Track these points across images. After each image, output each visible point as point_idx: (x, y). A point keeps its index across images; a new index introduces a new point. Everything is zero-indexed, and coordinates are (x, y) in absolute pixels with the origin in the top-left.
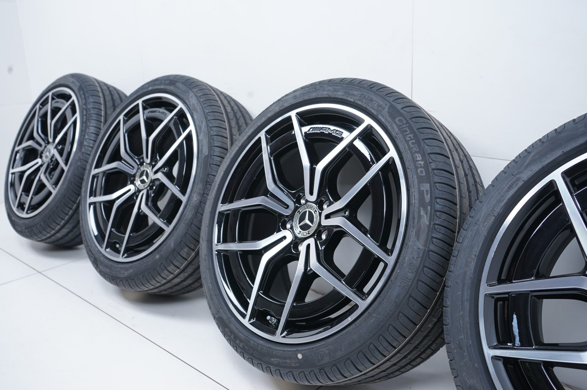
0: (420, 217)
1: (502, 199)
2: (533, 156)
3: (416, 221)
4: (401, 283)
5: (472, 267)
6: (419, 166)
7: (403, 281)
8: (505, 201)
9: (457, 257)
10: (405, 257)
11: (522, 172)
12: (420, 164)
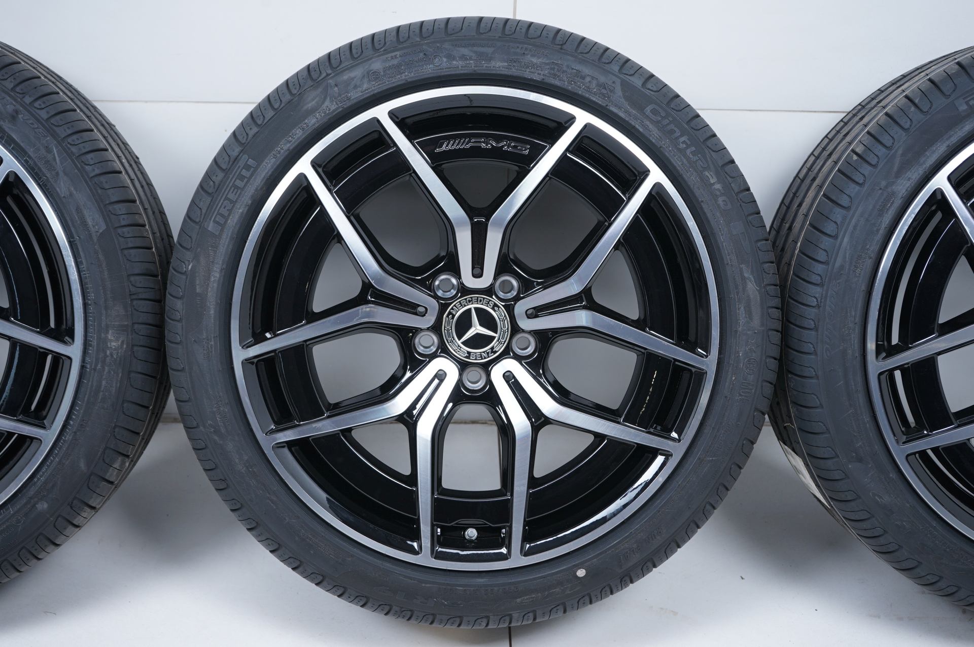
0: (744, 279)
1: (875, 229)
2: (902, 155)
3: (741, 288)
4: (741, 395)
5: (854, 341)
6: (718, 193)
7: (744, 391)
8: (881, 232)
10: (738, 353)
11: (893, 183)
12: (718, 190)
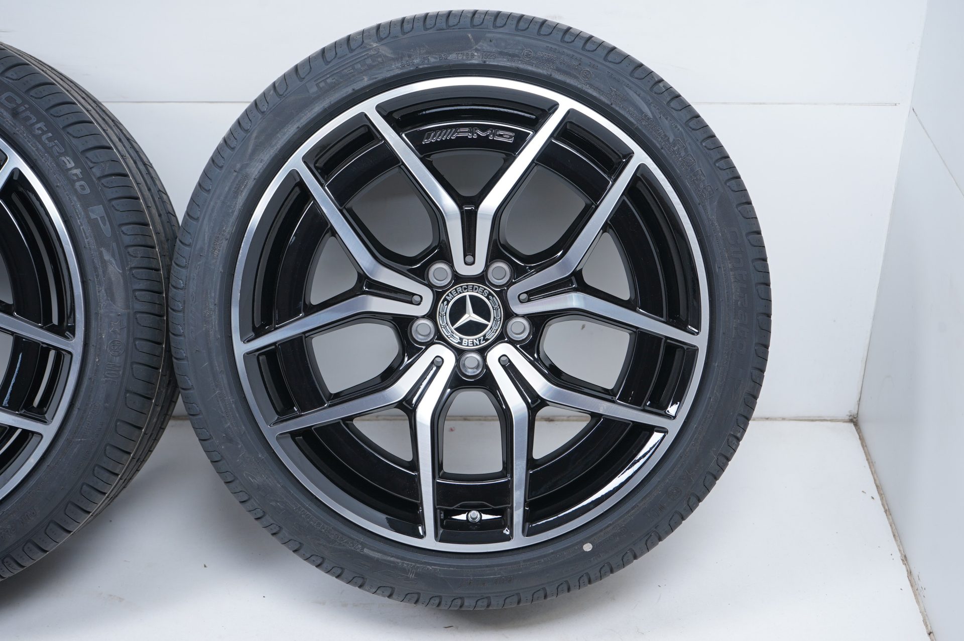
0: (104, 263)
1: (231, 211)
2: (257, 137)
3: (100, 271)
4: (106, 377)
5: (215, 323)
6: (75, 178)
7: (108, 372)
8: (236, 213)
9: (183, 311)
10: (101, 335)
11: (247, 165)
12: (76, 175)
